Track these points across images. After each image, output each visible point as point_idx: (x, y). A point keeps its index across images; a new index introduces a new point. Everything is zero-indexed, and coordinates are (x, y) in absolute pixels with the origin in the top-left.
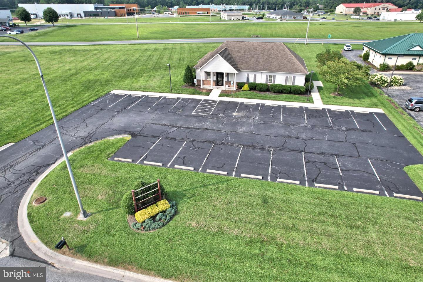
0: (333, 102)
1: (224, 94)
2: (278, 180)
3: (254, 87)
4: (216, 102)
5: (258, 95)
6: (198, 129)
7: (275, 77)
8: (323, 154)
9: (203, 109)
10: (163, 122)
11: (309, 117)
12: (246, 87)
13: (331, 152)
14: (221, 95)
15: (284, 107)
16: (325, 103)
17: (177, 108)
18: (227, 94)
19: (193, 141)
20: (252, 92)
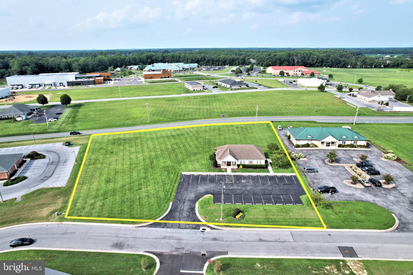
0: (277, 171)
1: (233, 170)
2: (266, 204)
3: (245, 166)
4: (232, 176)
5: (247, 170)
6: (233, 189)
7: (252, 161)
8: (277, 195)
9: (229, 180)
10: (219, 188)
11: (270, 180)
12: (241, 167)
13: (279, 194)
14: (232, 172)
15: (260, 176)
16: (275, 172)
17: (219, 181)
18: (234, 171)
19: (235, 195)
20: (244, 168)
